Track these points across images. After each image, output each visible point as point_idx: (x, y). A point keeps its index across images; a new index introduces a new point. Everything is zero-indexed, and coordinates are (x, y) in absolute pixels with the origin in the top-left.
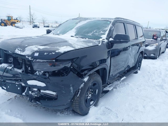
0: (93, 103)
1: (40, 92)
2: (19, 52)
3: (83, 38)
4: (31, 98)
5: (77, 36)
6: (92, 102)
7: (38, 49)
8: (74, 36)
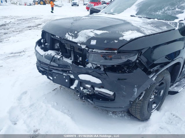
0: (156, 107)
1: (94, 89)
2: (70, 38)
3: (149, 19)
4: (82, 95)
5: (140, 16)
6: (155, 105)
7: (95, 35)
8: (135, 16)
